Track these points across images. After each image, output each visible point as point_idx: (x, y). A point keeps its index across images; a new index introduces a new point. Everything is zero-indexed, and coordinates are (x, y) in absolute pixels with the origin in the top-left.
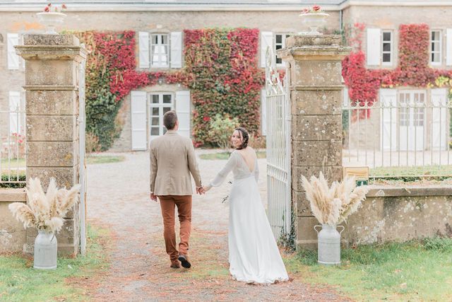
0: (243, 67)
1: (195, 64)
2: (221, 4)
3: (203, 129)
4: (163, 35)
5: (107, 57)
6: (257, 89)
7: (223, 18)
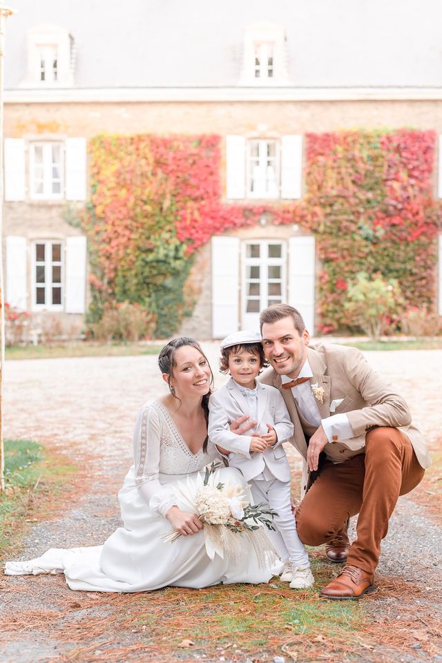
0: (408, 198)
1: (323, 190)
2: (372, 87)
3: (337, 302)
4: (271, 142)
5: (172, 179)
6: (431, 234)
7: (373, 111)
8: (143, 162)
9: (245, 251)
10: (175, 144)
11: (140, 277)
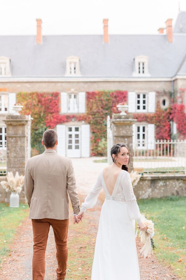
1: (92, 110)
2: (107, 77)
4: (75, 95)
5: (44, 107)
7: (108, 85)
8: (34, 101)
9: (67, 129)
10: (44, 95)
11: (34, 139)
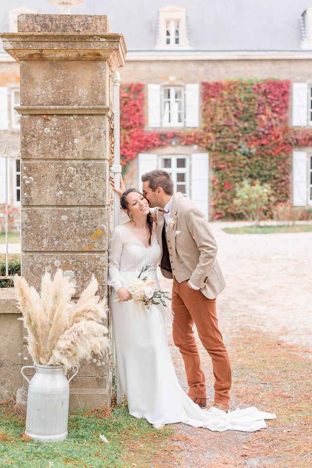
0: (272, 126)
1: (215, 121)
3: (224, 198)
4: (178, 88)
6: (288, 151)
7: (248, 67)
9: (161, 163)
